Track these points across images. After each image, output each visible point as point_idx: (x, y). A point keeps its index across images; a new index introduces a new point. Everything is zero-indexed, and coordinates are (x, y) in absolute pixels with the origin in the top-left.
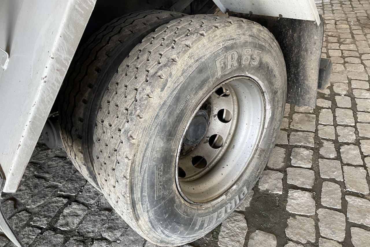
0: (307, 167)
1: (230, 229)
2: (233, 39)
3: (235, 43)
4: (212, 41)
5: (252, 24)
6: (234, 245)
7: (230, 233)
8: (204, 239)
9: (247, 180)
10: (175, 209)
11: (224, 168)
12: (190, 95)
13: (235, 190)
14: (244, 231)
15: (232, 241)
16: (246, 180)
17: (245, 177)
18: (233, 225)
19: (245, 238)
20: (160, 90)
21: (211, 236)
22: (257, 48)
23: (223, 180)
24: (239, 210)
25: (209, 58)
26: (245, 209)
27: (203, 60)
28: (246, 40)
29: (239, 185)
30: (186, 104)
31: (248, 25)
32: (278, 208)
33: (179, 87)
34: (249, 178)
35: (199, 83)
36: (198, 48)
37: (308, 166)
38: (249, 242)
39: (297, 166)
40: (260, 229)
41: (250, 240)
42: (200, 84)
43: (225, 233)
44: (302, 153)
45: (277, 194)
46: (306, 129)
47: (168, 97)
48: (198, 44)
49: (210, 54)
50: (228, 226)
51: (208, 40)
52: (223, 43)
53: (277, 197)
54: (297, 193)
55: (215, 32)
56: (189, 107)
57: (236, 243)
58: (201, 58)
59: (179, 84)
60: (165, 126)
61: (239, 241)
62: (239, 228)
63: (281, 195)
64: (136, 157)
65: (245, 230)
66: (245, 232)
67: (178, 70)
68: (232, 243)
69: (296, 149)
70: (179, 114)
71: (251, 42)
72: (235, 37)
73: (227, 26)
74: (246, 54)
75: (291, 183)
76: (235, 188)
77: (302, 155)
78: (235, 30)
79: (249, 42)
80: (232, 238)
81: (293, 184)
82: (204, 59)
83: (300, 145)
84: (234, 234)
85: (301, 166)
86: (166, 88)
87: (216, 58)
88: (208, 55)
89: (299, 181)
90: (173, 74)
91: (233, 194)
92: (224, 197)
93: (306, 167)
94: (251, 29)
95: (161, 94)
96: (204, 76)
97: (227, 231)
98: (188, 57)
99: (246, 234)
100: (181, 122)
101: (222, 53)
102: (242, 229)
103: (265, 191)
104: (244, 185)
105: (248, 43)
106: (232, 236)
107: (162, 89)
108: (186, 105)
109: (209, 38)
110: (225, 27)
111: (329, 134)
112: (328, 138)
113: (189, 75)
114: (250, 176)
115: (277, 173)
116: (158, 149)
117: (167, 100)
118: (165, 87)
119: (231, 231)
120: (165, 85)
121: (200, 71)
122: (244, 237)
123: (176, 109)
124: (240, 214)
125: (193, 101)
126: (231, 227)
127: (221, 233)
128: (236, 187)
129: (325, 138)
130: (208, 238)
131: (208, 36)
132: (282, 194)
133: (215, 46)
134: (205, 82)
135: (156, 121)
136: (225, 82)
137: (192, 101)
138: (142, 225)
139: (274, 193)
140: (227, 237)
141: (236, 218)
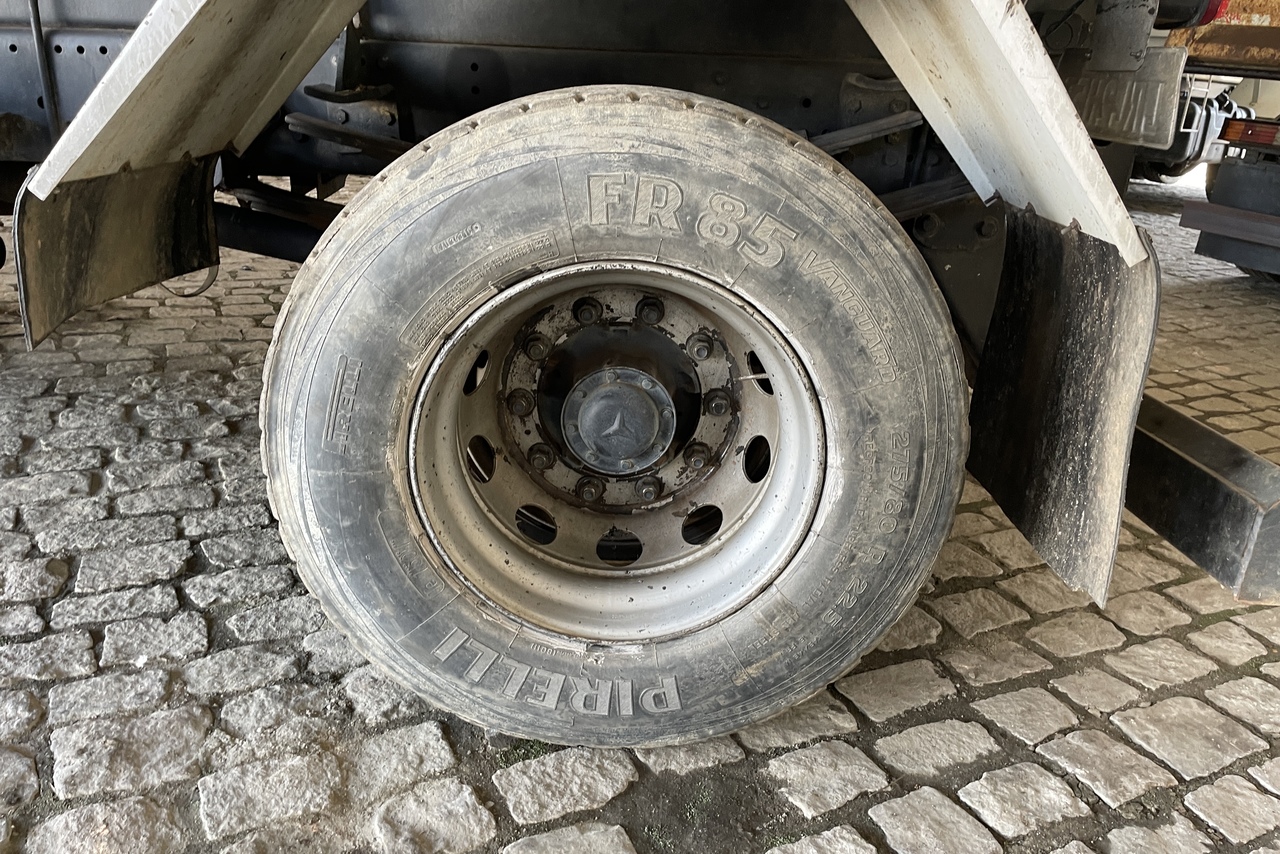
0: (998, 828)
1: (560, 771)
2: (679, 148)
3: (679, 161)
4: (597, 123)
5: (782, 144)
6: (524, 803)
7: (550, 776)
8: (484, 741)
9: (687, 663)
10: (375, 525)
11: (651, 588)
12: (482, 226)
13: (628, 659)
14: (586, 802)
15: (533, 792)
16: (684, 661)
17: (685, 649)
18: (581, 770)
19: (568, 814)
20: (407, 172)
21: (506, 749)
22: (777, 216)
23: (623, 614)
24: (642, 759)
25: (569, 160)
26: (662, 771)
27: (551, 156)
28: (733, 172)
29: (650, 656)
30: (464, 241)
31: (760, 137)
32: (747, 836)
33: (457, 189)
34: (701, 662)
35: (521, 209)
36: (546, 121)
37: (1003, 827)
38: (564, 829)
39: (969, 803)
40: (630, 831)
41: (574, 827)
42: (525, 213)
43: (543, 768)
44: (1037, 791)
45: (794, 808)
46: (1166, 755)
47: (422, 201)
48: (551, 111)
49: (578, 151)
50: (569, 764)
51: (584, 116)
52: (636, 144)
53: (784, 815)
54: (853, 847)
55: (618, 106)
56: (475, 258)
57: (534, 802)
58: (544, 149)
59: (460, 184)
60: (391, 267)
61: (543, 806)
62: (585, 788)
63: (804, 819)
64: (305, 303)
65: (593, 801)
66: (585, 805)
67: (469, 150)
68: (524, 796)
69: (1032, 771)
70: (437, 256)
71: (753, 187)
72: (688, 146)
73: (667, 106)
74: (720, 210)
75: (875, 819)
76: (632, 653)
77: (1030, 792)
78: (698, 130)
79: (743, 183)
80: (540, 789)
81: (880, 824)
82: (554, 154)
83: (1069, 770)
84: (556, 786)
85: (981, 811)
86: (424, 176)
87: (596, 170)
88: (570, 152)
89: (909, 834)
90: (452, 151)
91: (615, 664)
92: (579, 649)
93: (991, 824)
94: (770, 151)
95: (407, 184)
96: (542, 198)
97: (550, 770)
98: (510, 131)
99: (583, 808)
100: (440, 284)
101: (618, 166)
102: (590, 794)
103: (773, 780)
104: (671, 669)
105: (739, 184)
106: (548, 787)
107: (413, 176)
108: (465, 245)
109: (591, 112)
110: (661, 105)
111: (1236, 817)
112: (1211, 824)
113: (495, 173)
114: (705, 656)
115: (877, 773)
116: (356, 313)
117: (415, 204)
118: (422, 172)
119: (561, 776)
120: (423, 170)
121: (532, 178)
122: (569, 811)
123: (431, 239)
124: (630, 767)
125: (491, 247)
126: (570, 770)
127: (534, 762)
128: (637, 652)
129: (1202, 816)
130: (493, 746)
131: (591, 107)
132: (810, 818)
133: (603, 140)
134: (542, 215)
135: (374, 242)
136: (635, 266)
137: (488, 246)
138: (282, 498)
139: (791, 799)
140: (530, 778)
141: (612, 766)
